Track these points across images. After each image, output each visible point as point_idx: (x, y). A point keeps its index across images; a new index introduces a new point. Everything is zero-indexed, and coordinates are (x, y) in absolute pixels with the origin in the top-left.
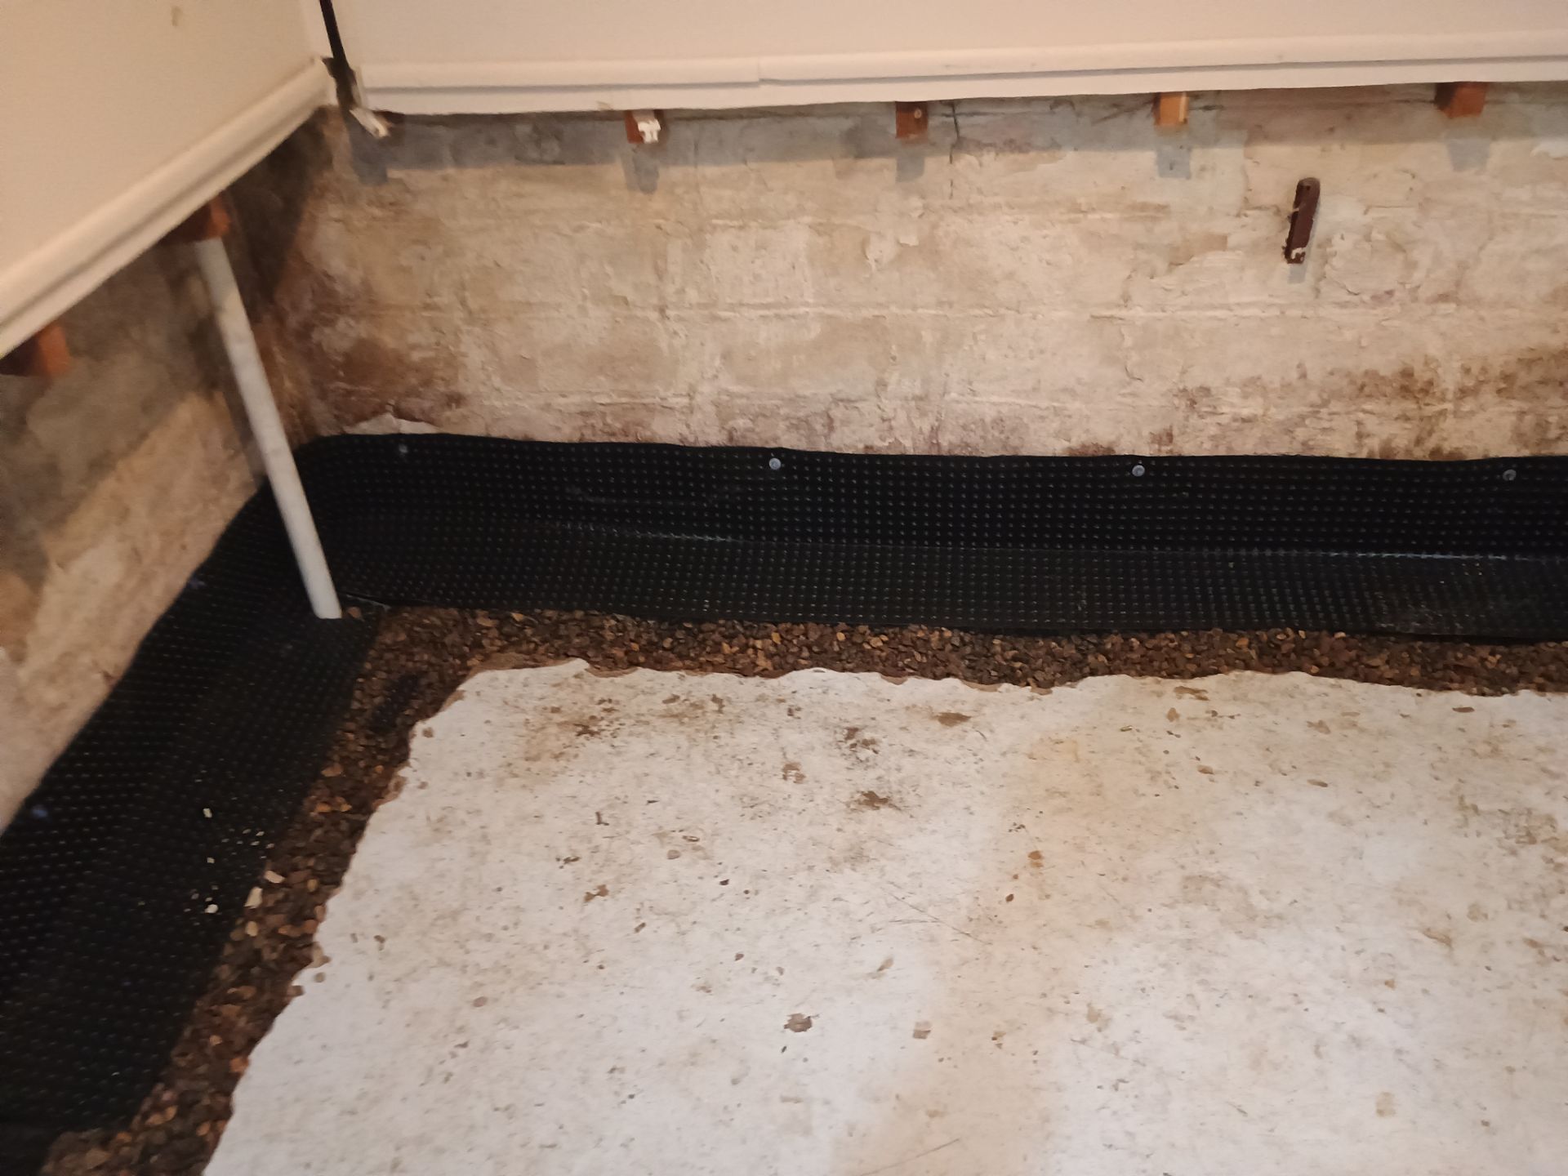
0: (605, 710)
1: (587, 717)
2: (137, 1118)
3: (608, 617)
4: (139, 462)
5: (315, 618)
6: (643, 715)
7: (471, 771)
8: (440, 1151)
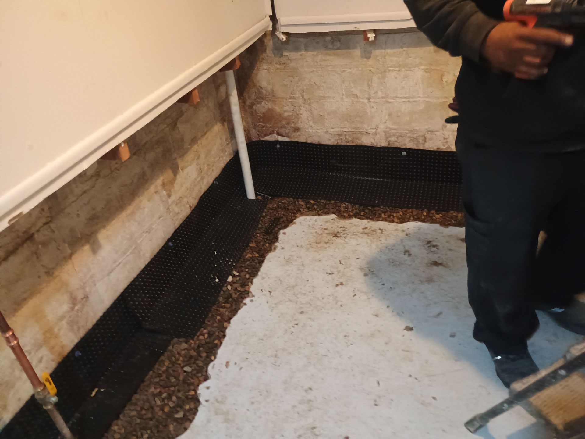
0: (342, 230)
1: (336, 232)
2: (196, 337)
3: (342, 203)
4: (204, 141)
5: (247, 198)
6: (355, 232)
7: (298, 245)
8: (290, 353)
